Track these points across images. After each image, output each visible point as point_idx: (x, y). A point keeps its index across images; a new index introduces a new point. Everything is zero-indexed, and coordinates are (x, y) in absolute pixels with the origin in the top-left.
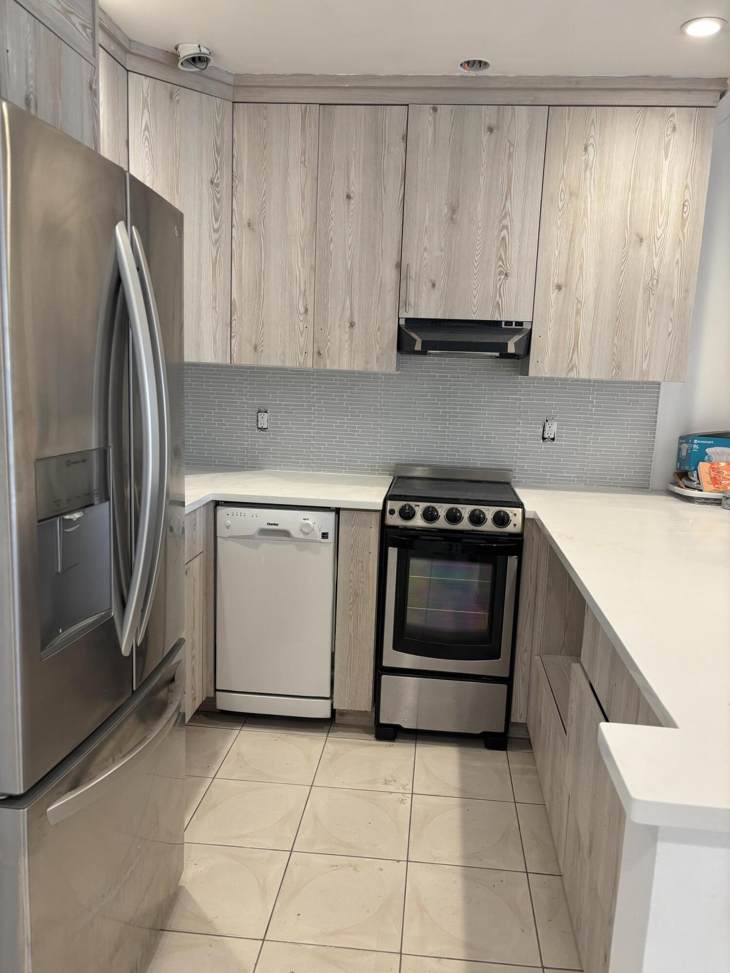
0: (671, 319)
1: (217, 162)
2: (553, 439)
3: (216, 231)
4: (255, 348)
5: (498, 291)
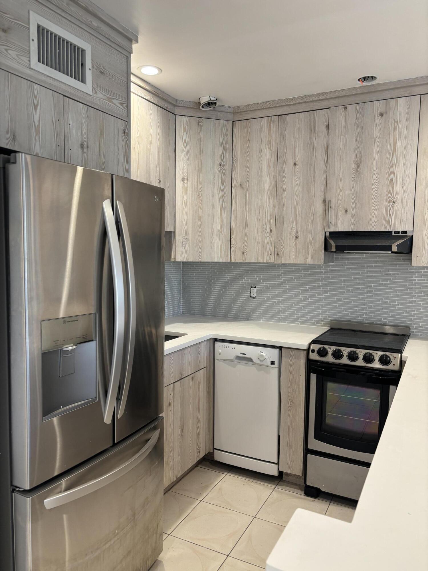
1: (223, 154)
3: (222, 190)
4: (243, 253)
5: (389, 213)
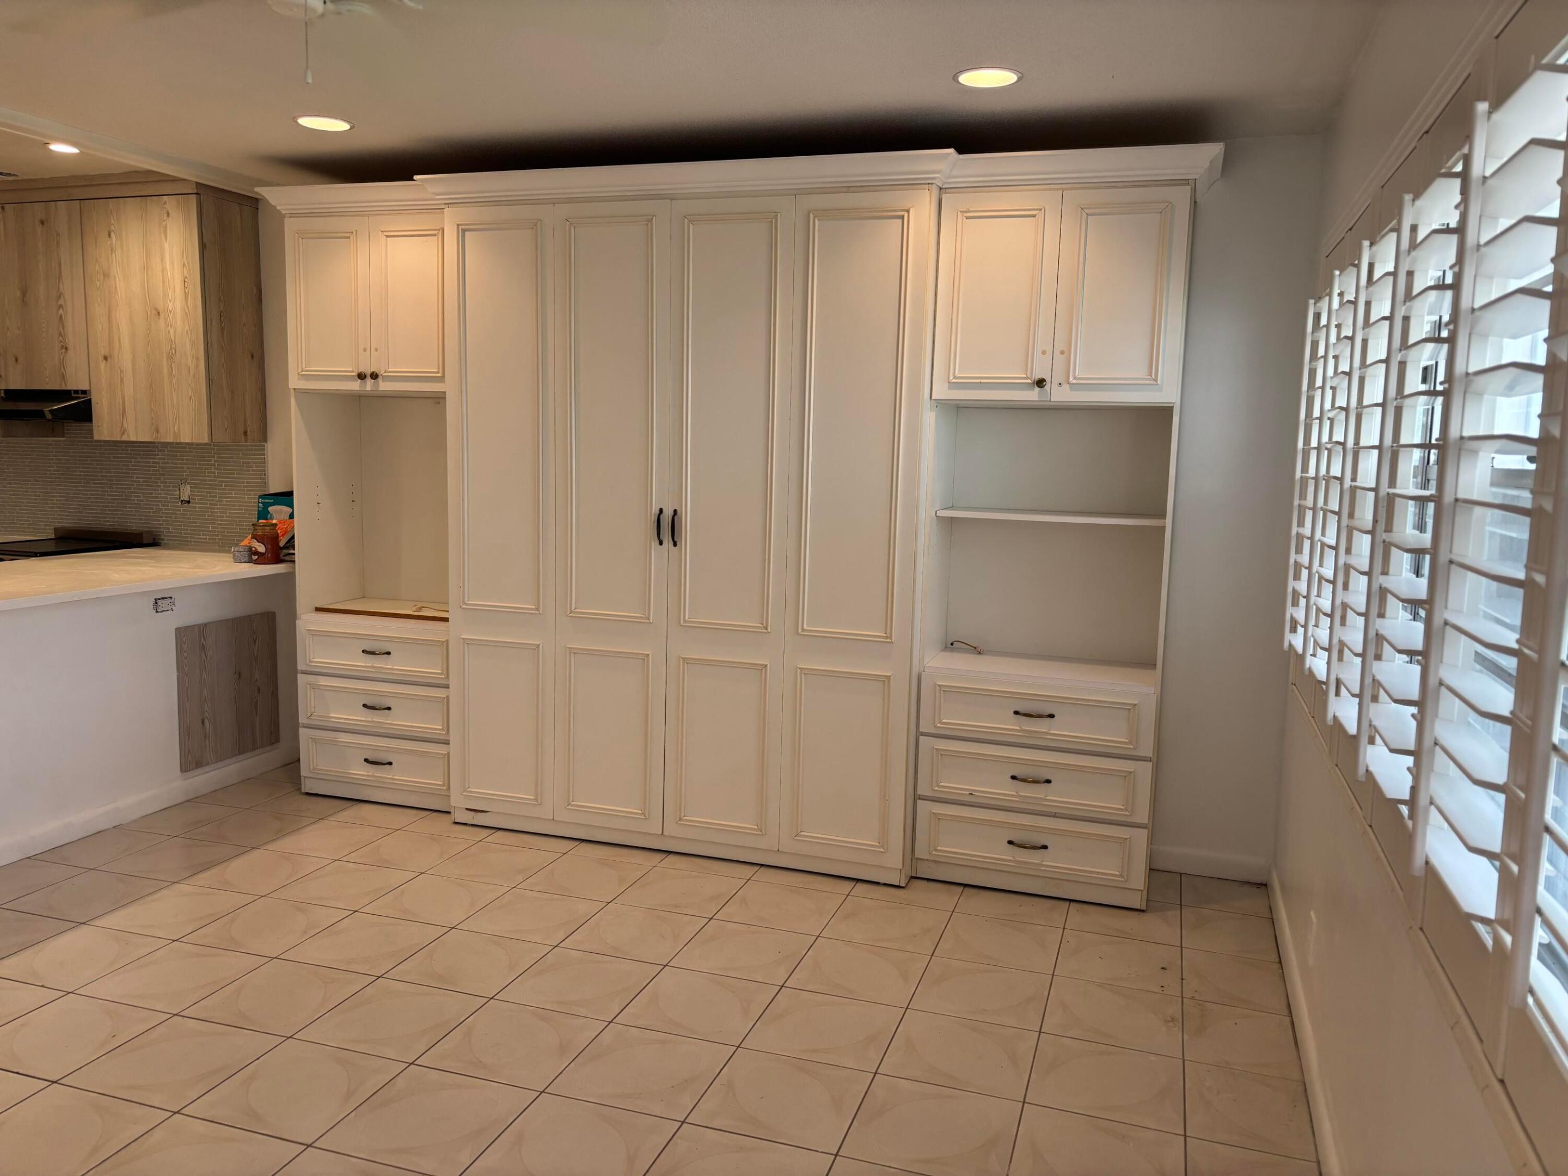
0: (190, 385)
2: (189, 502)
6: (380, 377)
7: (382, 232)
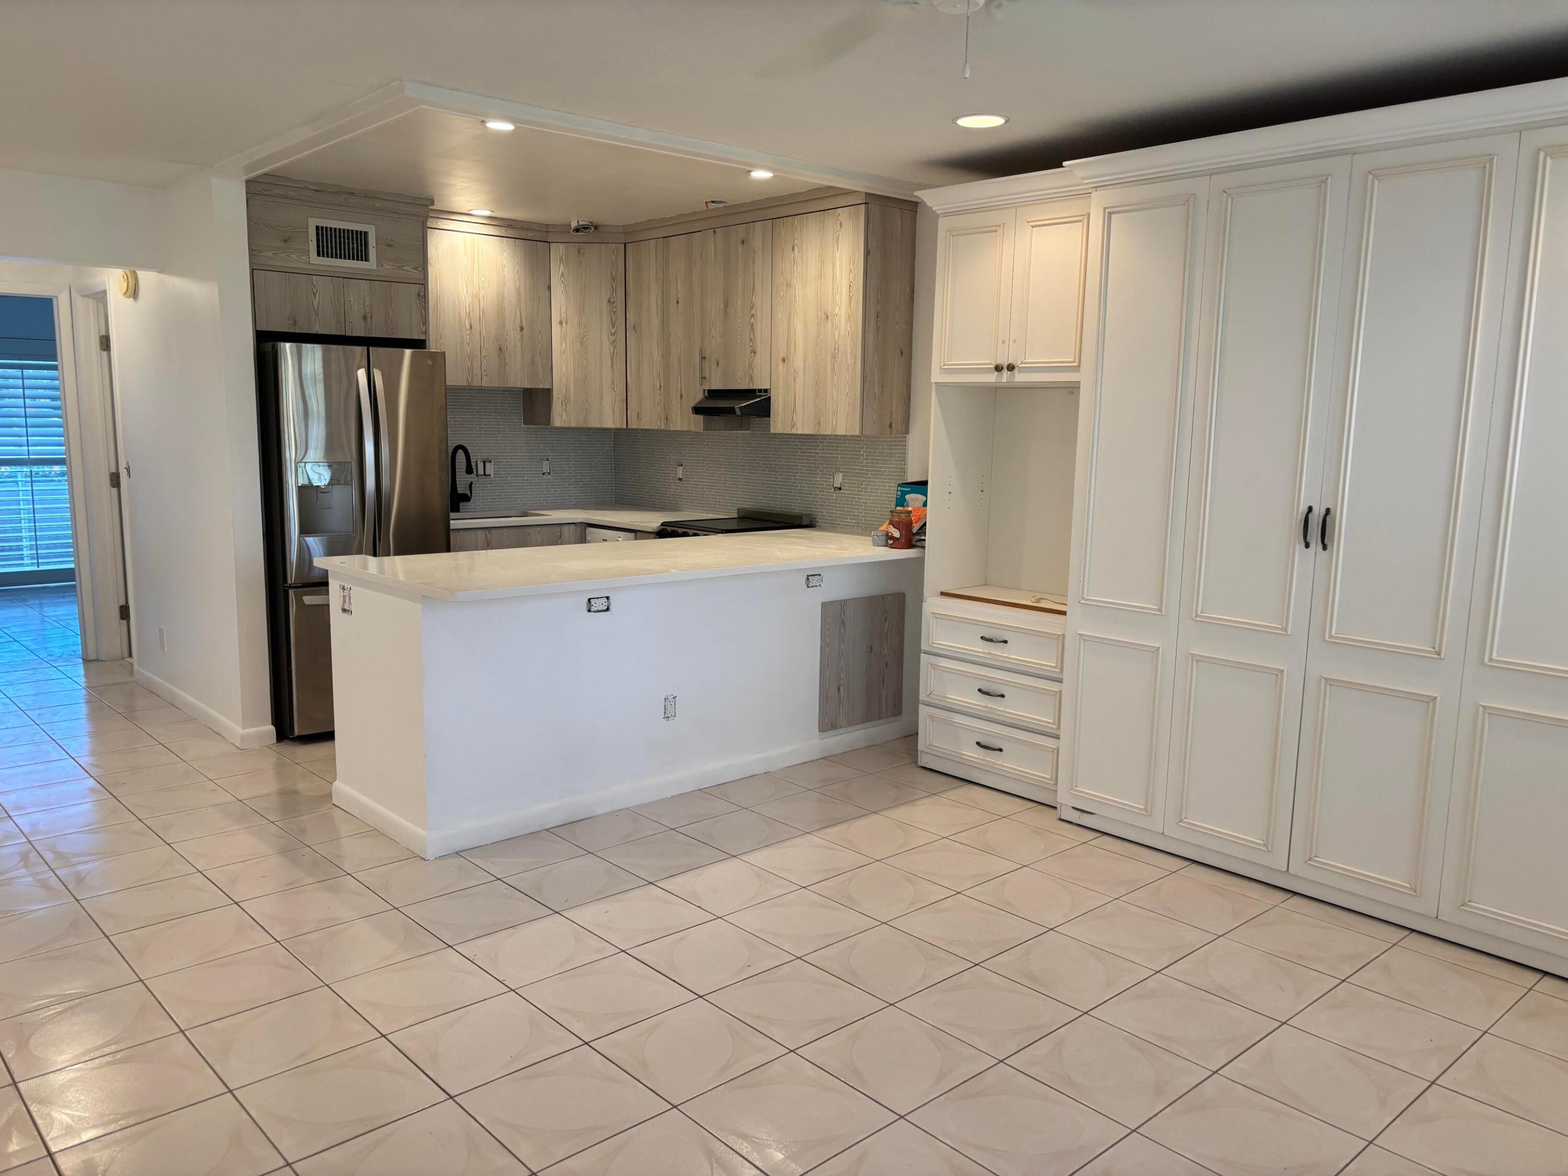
0: (848, 382)
1: (613, 288)
2: (840, 489)
3: (613, 334)
4: (638, 417)
5: (750, 365)
6: (1016, 369)
7: (1028, 222)
